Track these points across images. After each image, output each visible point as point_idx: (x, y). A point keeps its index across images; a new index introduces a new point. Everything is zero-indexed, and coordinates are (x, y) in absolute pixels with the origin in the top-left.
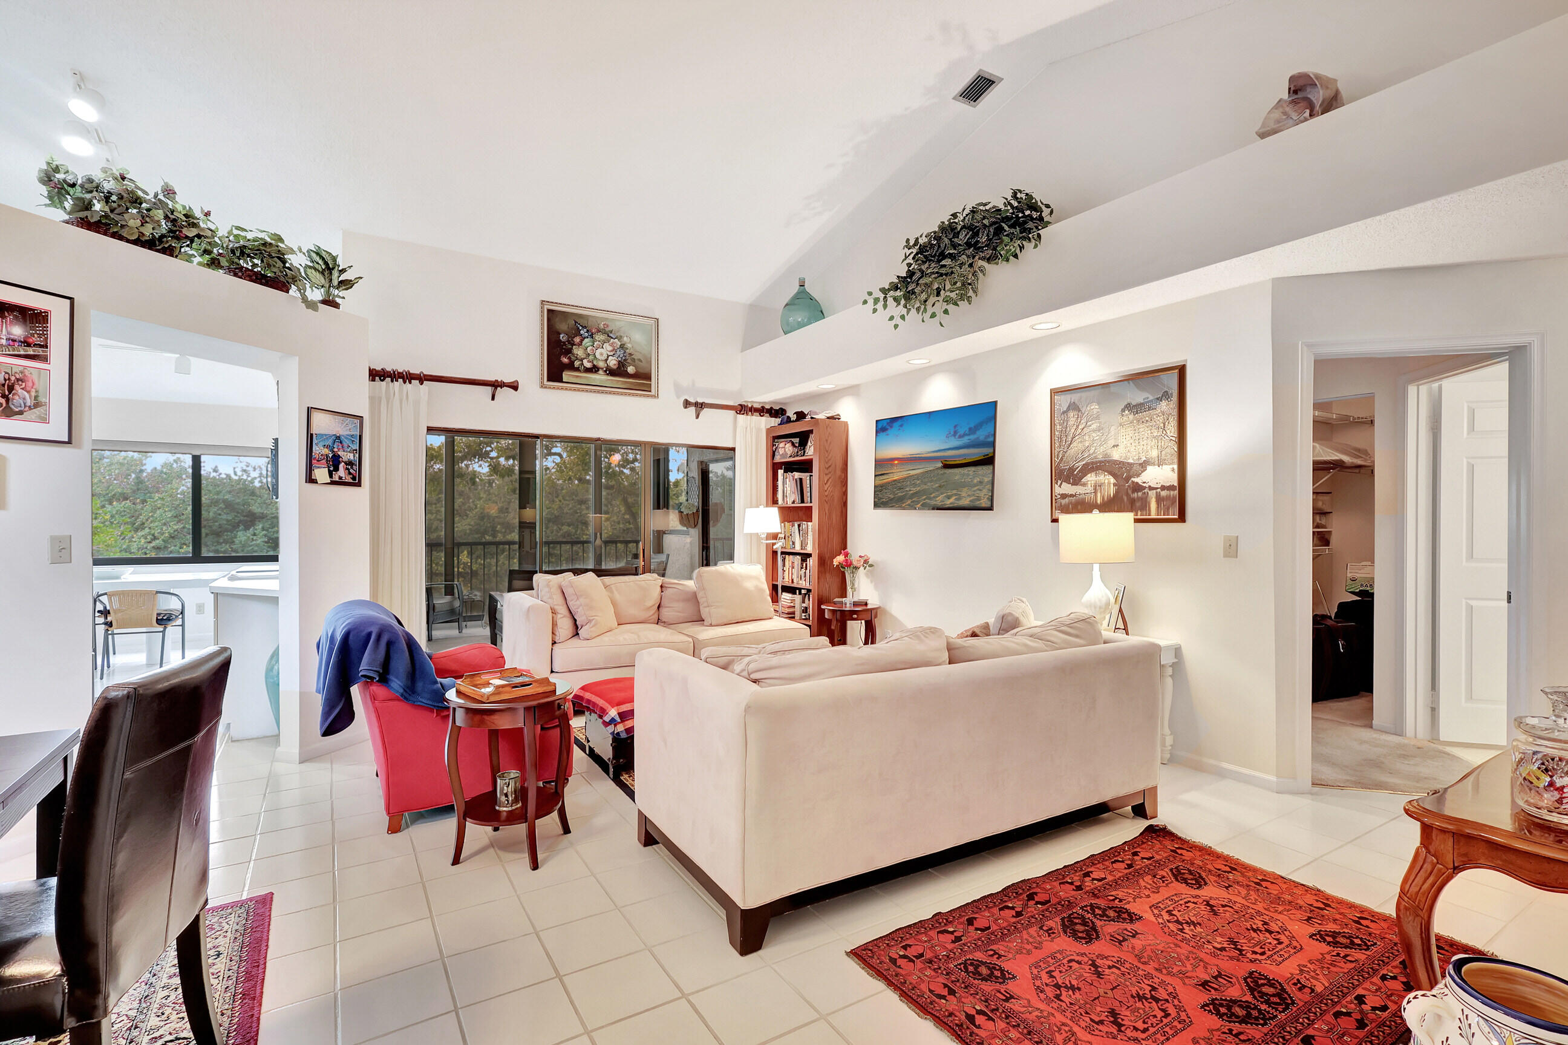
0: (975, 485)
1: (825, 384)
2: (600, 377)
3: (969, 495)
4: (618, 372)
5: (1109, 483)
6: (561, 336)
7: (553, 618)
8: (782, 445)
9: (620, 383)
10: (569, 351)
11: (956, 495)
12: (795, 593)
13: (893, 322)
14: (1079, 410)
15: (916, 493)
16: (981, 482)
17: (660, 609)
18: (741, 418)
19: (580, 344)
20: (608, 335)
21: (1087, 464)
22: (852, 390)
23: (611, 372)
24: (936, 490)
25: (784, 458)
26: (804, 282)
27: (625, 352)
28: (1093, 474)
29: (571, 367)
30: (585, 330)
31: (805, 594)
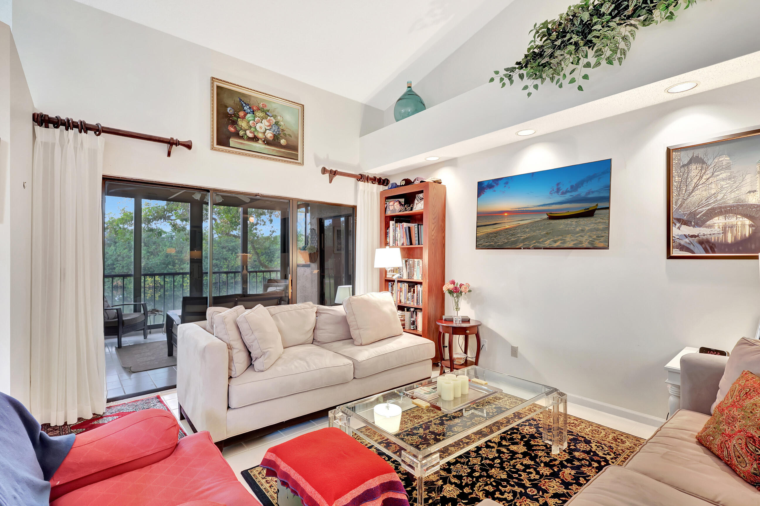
0: (578, 233)
1: (432, 157)
2: (259, 146)
3: (572, 240)
4: (274, 142)
5: (743, 225)
6: (229, 109)
7: (229, 353)
8: (391, 203)
9: (275, 151)
10: (234, 123)
11: (561, 240)
12: (403, 310)
13: (527, 91)
14: (703, 162)
15: (527, 238)
16: (582, 231)
17: (315, 331)
18: (361, 184)
19: (244, 117)
20: (266, 113)
21: (713, 209)
22: (451, 162)
23: (267, 142)
24: (544, 236)
25: (393, 213)
26: (411, 84)
27: (279, 128)
28: (721, 218)
29: (237, 135)
30: (248, 107)
31: (413, 311)
